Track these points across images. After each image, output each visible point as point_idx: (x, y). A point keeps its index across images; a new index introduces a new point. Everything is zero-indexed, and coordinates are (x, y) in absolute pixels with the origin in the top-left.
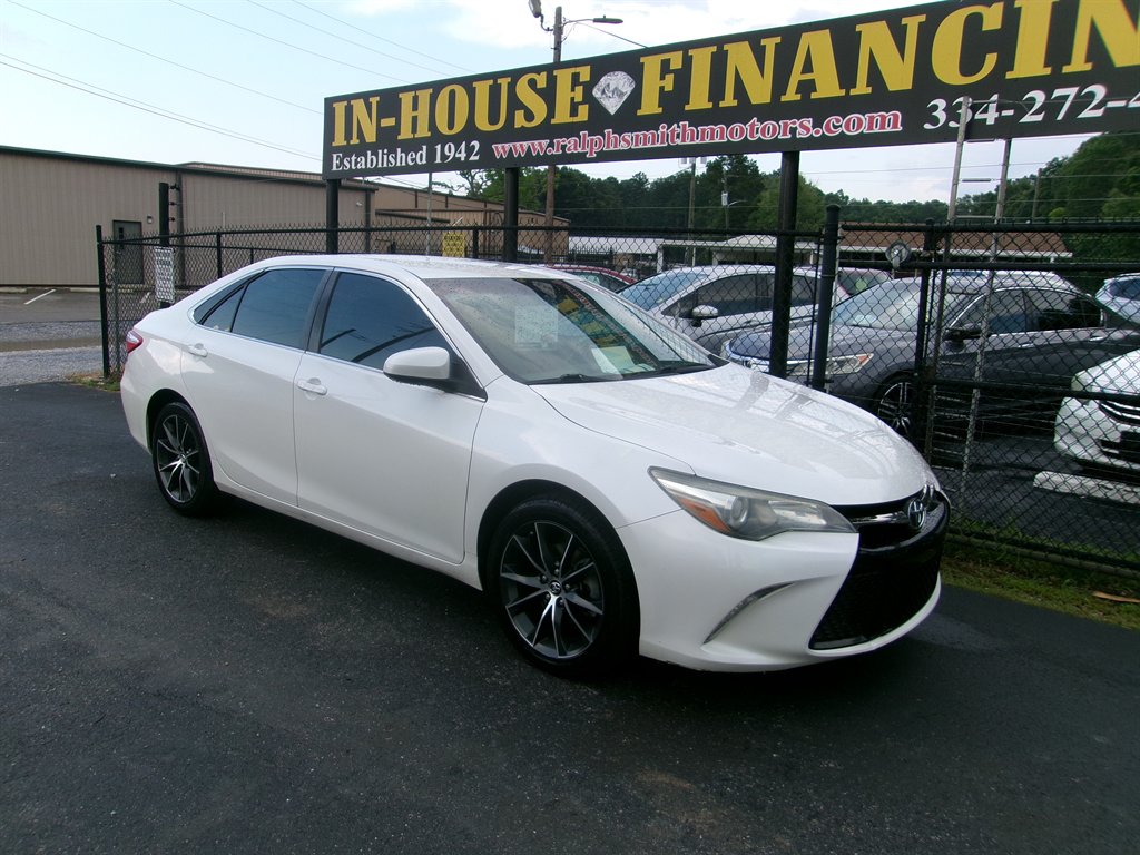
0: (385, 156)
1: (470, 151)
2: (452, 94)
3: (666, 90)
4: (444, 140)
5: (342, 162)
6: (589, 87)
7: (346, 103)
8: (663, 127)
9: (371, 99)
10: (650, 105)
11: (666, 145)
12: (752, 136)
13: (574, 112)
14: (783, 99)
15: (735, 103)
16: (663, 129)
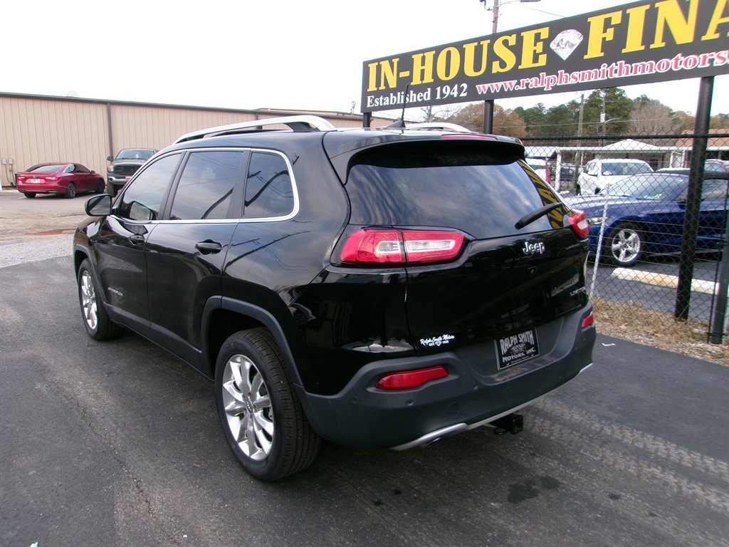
0: (402, 97)
1: (460, 90)
2: (449, 54)
3: (607, 40)
4: (442, 84)
5: (373, 101)
6: (547, 42)
7: (377, 64)
8: (604, 66)
9: (393, 60)
10: (594, 51)
11: (606, 78)
12: (676, 67)
13: (536, 59)
14: (704, 38)
15: (663, 45)
16: (604, 67)
